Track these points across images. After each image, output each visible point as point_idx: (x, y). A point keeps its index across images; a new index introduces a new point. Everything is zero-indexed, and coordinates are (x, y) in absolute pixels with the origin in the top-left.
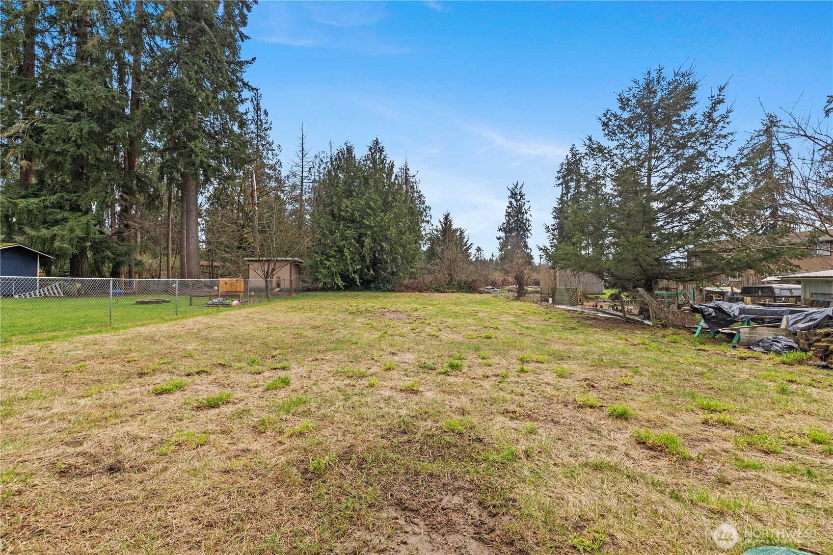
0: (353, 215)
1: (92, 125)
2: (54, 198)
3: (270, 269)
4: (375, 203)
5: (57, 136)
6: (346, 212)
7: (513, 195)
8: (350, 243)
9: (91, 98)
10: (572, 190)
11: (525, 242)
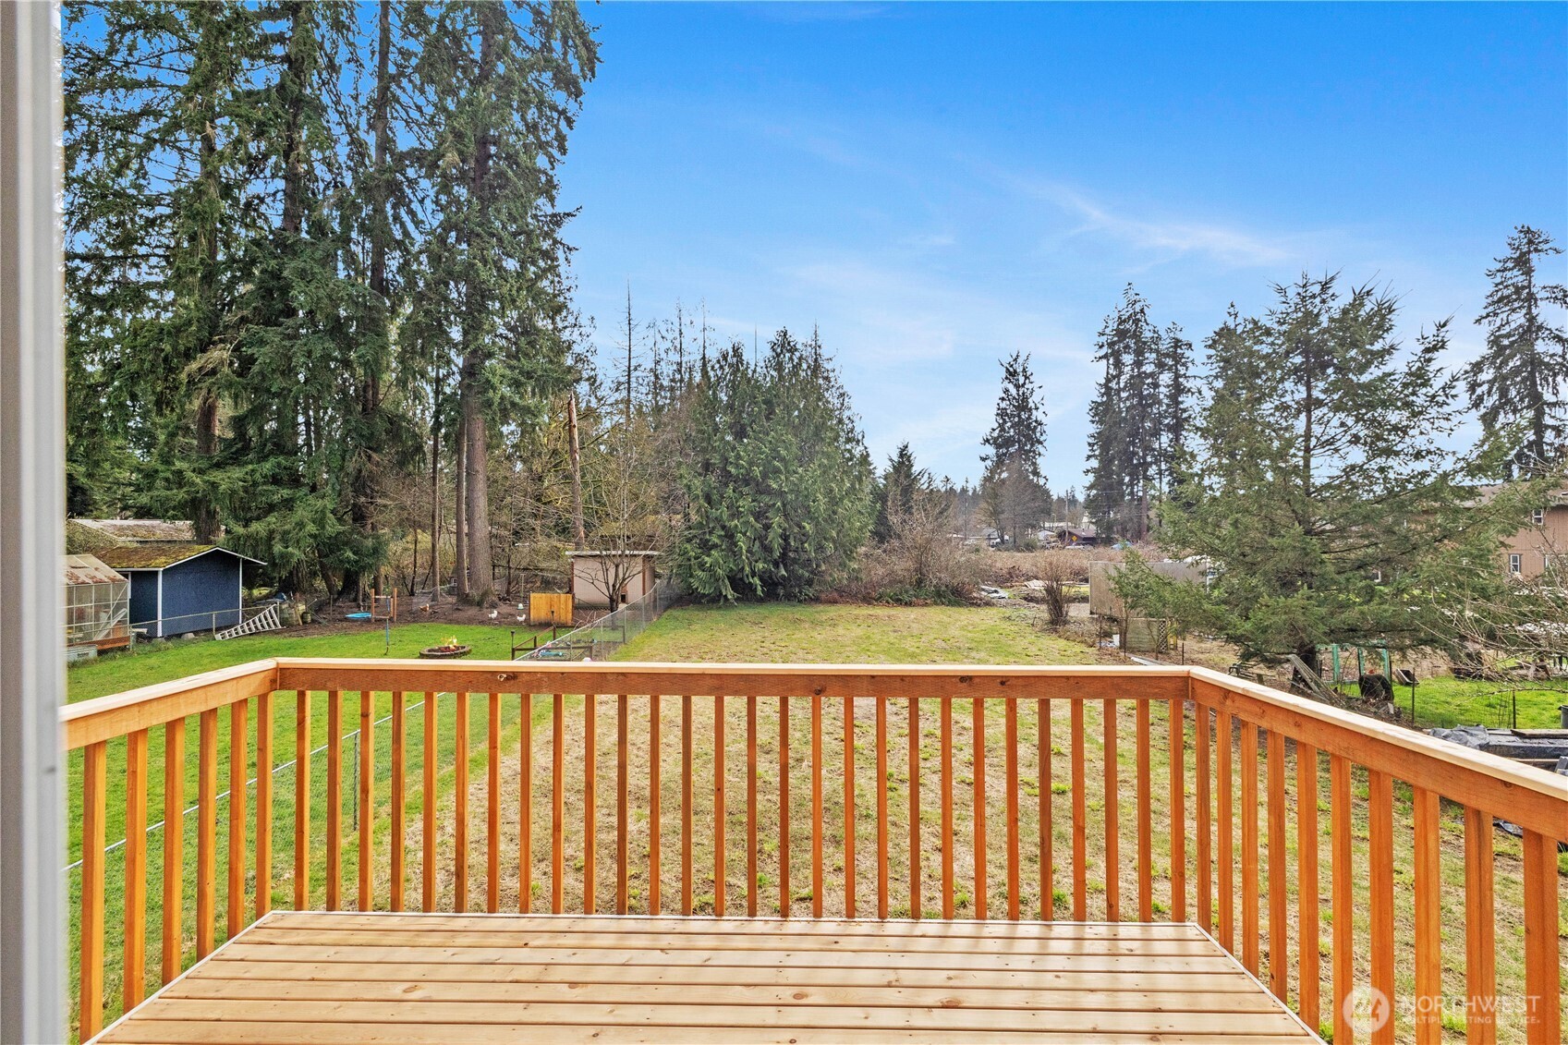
0: (749, 471)
1: (326, 345)
2: (267, 467)
3: (621, 576)
4: (786, 449)
5: (274, 366)
6: (737, 466)
7: (1012, 374)
8: (747, 522)
9: (326, 301)
10: (1127, 369)
11: (1034, 464)
